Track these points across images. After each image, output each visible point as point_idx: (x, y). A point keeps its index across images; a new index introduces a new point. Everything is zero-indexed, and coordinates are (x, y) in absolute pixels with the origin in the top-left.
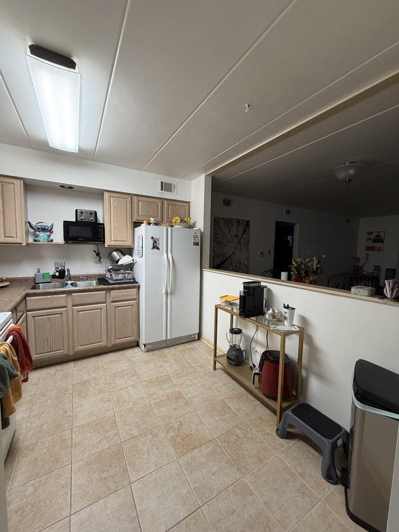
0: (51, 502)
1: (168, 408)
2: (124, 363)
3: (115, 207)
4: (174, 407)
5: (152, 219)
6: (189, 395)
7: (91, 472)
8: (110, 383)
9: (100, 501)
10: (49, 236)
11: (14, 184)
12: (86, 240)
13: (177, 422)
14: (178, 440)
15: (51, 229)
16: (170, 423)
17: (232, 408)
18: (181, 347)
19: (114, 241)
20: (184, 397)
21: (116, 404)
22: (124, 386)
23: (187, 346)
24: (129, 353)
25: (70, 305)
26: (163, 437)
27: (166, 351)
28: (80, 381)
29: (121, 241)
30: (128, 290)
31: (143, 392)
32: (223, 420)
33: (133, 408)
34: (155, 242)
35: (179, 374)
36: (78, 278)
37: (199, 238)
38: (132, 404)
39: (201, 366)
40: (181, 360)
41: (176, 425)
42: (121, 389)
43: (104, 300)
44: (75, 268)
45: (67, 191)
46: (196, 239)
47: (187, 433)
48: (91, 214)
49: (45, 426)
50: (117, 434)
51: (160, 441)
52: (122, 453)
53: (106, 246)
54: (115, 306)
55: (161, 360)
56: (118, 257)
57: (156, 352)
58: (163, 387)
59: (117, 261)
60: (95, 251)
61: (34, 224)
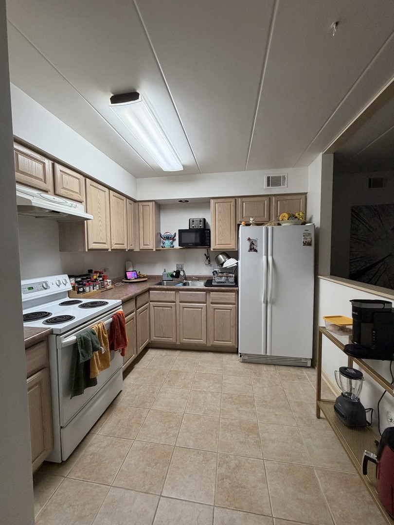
0: (108, 463)
1: (234, 436)
2: (217, 366)
3: (220, 212)
4: (241, 440)
5: (251, 219)
6: (266, 435)
7: (141, 459)
8: (195, 382)
9: (133, 492)
10: (172, 244)
11: (149, 206)
12: (195, 245)
13: (235, 460)
14: (227, 482)
15: (174, 237)
16: (227, 456)
17: (322, 490)
18: (284, 370)
19: (218, 244)
20: (258, 434)
21: (189, 404)
22: (205, 390)
23: (293, 371)
24: (226, 358)
25: (178, 302)
26: (213, 468)
27: (264, 368)
28: (176, 370)
29: (225, 244)
30: (226, 293)
31: (219, 404)
32: (298, 499)
33: (201, 417)
34: (252, 244)
35: (266, 401)
36: (191, 278)
37: (313, 236)
38: (203, 412)
39: (300, 404)
40: (277, 385)
41: (233, 464)
42: (201, 392)
43: (204, 301)
44: (190, 270)
45: (184, 204)
46: (307, 237)
47: (240, 482)
48: (200, 221)
49: (137, 397)
50: (176, 436)
51: (208, 471)
52: (170, 457)
53: (212, 250)
54: (215, 308)
55: (254, 377)
56: (223, 260)
57: (253, 366)
58: (240, 409)
59: (222, 264)
60: (205, 255)
61: (163, 233)
